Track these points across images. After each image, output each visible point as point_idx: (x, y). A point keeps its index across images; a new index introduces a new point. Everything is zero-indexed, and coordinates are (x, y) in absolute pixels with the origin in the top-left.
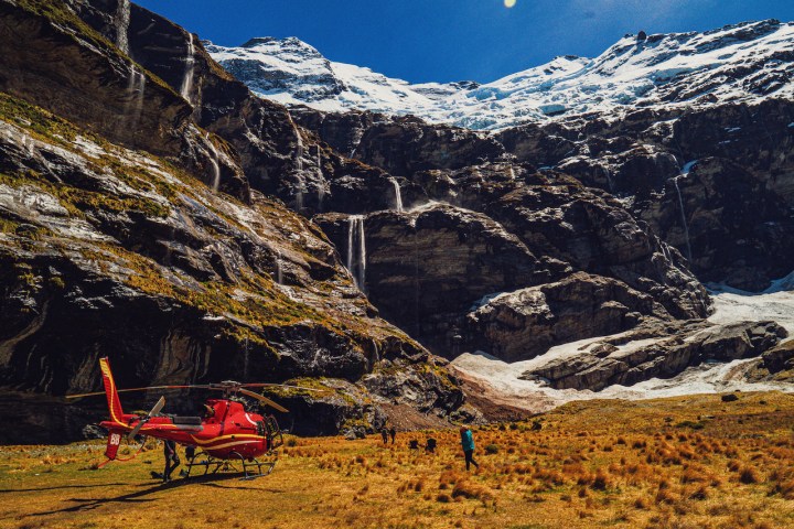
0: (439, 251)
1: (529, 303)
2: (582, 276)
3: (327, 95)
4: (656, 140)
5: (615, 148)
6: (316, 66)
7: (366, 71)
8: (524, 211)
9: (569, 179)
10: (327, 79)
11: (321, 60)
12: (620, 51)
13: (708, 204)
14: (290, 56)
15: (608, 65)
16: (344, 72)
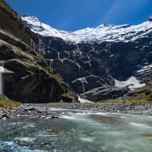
0: (67, 68)
1: (83, 80)
2: (93, 75)
3: (41, 31)
4: (107, 48)
5: (99, 49)
6: (38, 24)
7: (49, 26)
8: (83, 61)
9: (91, 55)
10: (41, 27)
11: (40, 22)
12: (100, 28)
13: (116, 62)
14: (33, 20)
15: (98, 30)
16: (44, 26)
